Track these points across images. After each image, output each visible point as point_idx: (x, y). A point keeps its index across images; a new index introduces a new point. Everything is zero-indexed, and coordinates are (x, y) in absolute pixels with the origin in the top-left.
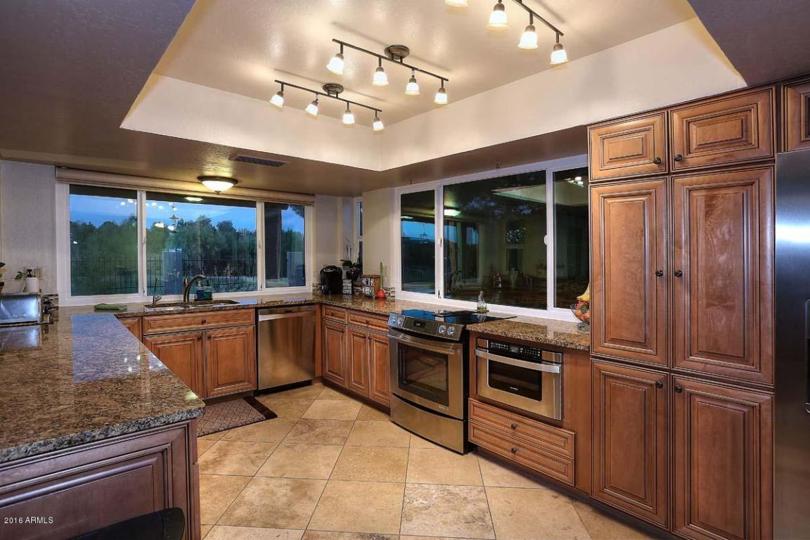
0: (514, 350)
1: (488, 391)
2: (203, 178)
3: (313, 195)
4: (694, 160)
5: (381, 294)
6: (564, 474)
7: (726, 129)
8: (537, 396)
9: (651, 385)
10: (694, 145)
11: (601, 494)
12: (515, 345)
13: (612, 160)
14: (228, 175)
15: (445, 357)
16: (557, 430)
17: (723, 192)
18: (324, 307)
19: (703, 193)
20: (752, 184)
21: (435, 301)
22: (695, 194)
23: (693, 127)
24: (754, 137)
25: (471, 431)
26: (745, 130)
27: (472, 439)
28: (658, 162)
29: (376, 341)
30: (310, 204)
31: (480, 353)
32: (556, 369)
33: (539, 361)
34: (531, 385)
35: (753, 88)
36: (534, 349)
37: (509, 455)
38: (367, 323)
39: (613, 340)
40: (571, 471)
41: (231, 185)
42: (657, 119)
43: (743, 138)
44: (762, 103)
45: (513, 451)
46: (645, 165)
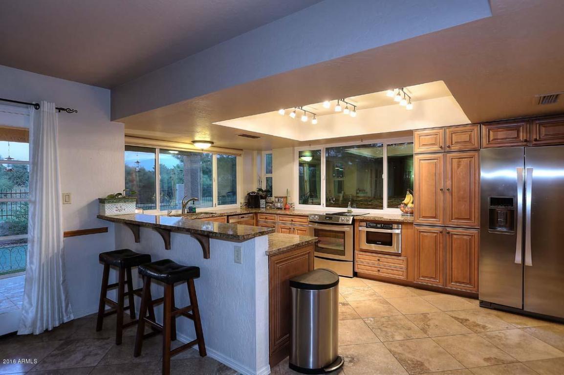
0: (379, 226)
1: (365, 246)
2: (194, 142)
3: (242, 150)
4: (453, 148)
5: (287, 207)
6: (402, 276)
7: (465, 137)
8: (390, 244)
9: (438, 233)
10: (454, 142)
11: (418, 280)
12: (379, 224)
13: (424, 145)
14: (208, 139)
15: (344, 232)
16: (400, 258)
17: (463, 159)
18: (258, 214)
19: (457, 160)
20: (472, 157)
21: (322, 209)
22: (454, 160)
23: (453, 135)
24: (473, 140)
25: (356, 266)
26: (470, 139)
27: (356, 270)
28: (441, 147)
29: (298, 230)
30: (240, 155)
31: (360, 228)
32: (398, 231)
33: (391, 229)
34: (387, 240)
35: (474, 124)
36: (388, 224)
37: (376, 273)
38: (292, 221)
39: (424, 217)
40: (405, 274)
41: (209, 145)
42: (441, 131)
43: (470, 141)
44: (476, 129)
45: (379, 271)
46: (436, 148)
